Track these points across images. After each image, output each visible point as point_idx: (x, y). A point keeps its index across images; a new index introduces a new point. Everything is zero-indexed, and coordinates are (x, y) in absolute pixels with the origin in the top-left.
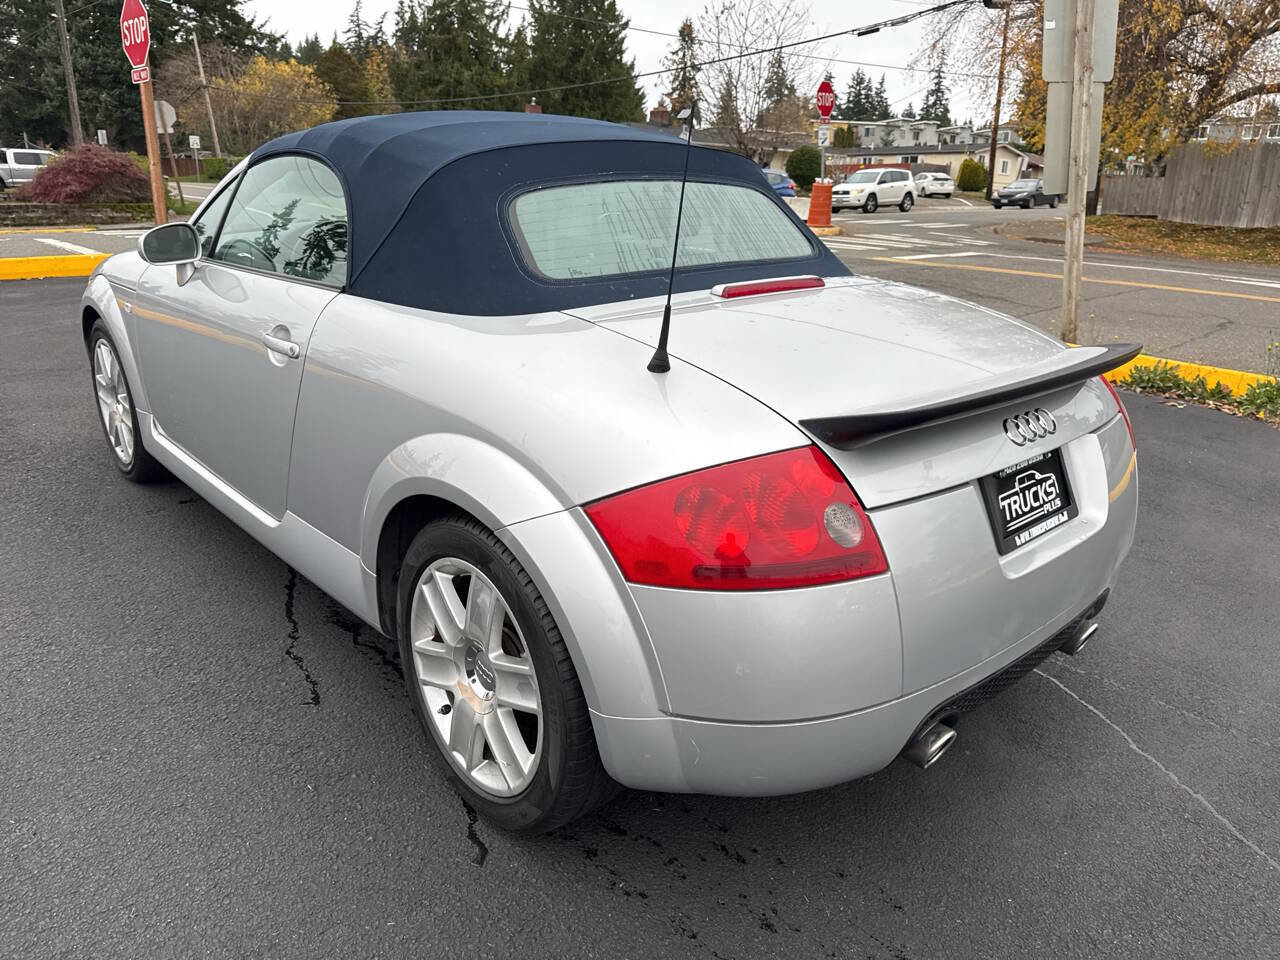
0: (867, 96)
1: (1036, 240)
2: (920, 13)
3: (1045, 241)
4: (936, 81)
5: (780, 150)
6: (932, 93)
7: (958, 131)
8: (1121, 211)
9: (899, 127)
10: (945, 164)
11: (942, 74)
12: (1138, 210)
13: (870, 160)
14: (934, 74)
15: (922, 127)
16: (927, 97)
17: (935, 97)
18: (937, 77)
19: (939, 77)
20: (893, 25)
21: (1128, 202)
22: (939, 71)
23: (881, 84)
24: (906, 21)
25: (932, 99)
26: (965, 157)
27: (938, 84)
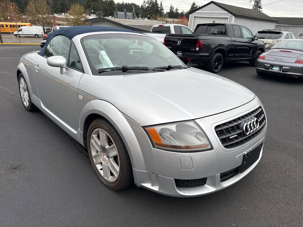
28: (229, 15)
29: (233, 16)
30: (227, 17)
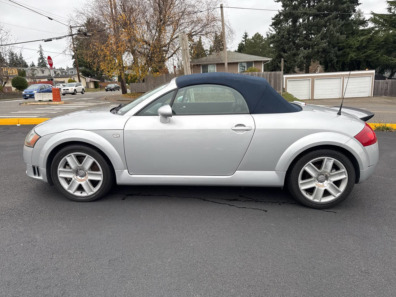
0: (17, 59)
1: (120, 100)
2: (65, 36)
3: (123, 101)
4: (40, 55)
5: (9, 78)
6: (40, 59)
7: (56, 70)
8: (136, 91)
9: (36, 69)
10: (63, 81)
11: (42, 53)
12: (140, 91)
13: (36, 80)
14: (40, 53)
15: (44, 69)
16: (39, 60)
17: (41, 60)
18: (40, 54)
19: (41, 54)
20: (56, 39)
21: (137, 89)
22: (41, 52)
23: (21, 55)
24: (61, 38)
25: (41, 61)
26: (69, 79)
27: (42, 56)
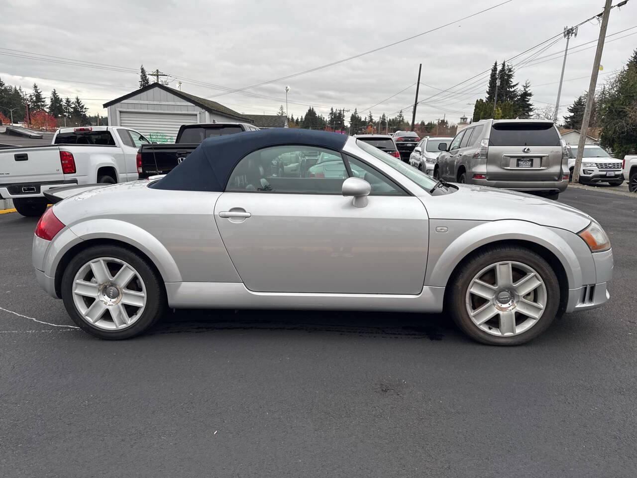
28: (197, 110)
29: (207, 112)
30: (195, 113)
